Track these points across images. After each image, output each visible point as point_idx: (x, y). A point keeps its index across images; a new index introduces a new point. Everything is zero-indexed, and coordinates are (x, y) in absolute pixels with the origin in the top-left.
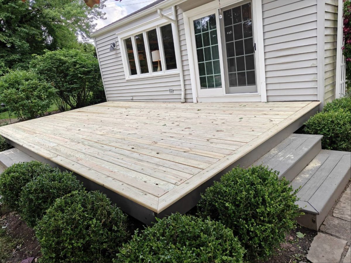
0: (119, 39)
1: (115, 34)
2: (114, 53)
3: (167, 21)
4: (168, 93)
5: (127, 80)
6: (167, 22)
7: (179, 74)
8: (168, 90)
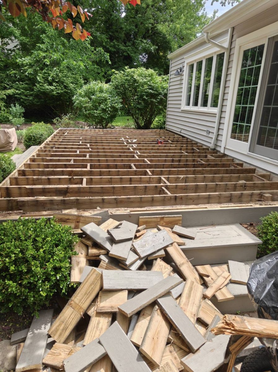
0: (185, 64)
1: (183, 58)
2: (179, 78)
3: (219, 49)
4: (205, 134)
5: (182, 111)
6: (219, 51)
7: (216, 114)
8: (205, 131)
